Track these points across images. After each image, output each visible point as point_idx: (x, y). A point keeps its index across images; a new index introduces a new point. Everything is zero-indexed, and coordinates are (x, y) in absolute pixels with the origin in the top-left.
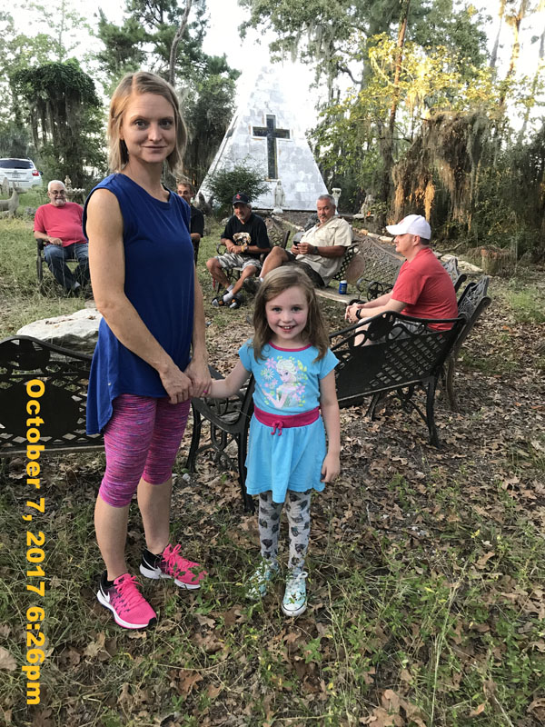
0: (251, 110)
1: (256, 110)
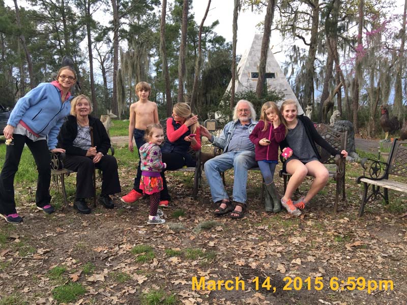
0: (249, 63)
1: (253, 63)
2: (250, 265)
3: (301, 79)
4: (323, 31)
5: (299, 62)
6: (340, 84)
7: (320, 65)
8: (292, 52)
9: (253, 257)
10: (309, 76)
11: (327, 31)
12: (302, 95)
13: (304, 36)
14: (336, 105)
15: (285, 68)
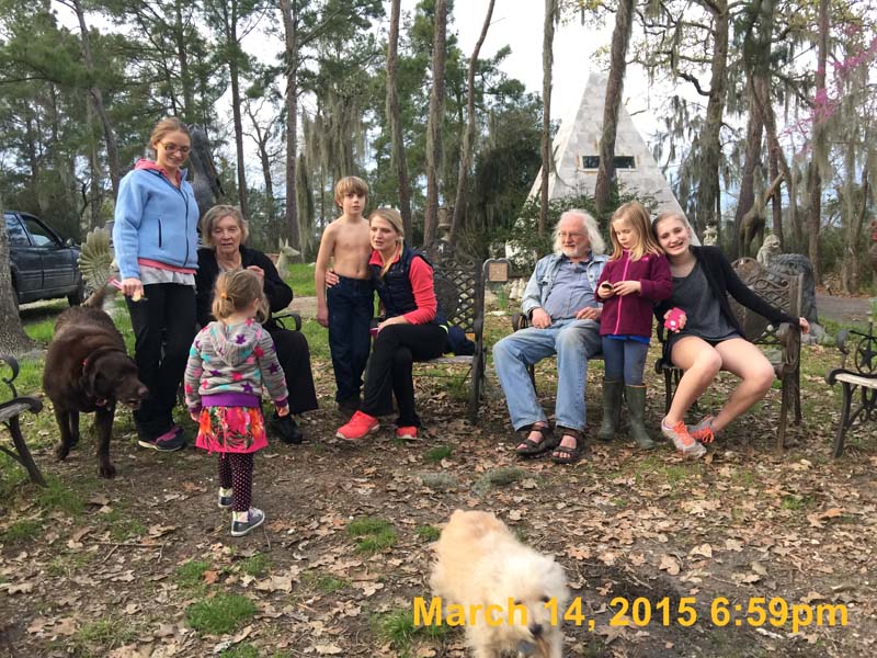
0: (578, 136)
1: (586, 135)
2: (600, 557)
3: (692, 170)
4: (738, 62)
5: (686, 131)
6: (778, 179)
7: (733, 138)
8: (670, 111)
9: (605, 542)
10: (708, 161)
11: (747, 63)
12: (693, 203)
13: (696, 75)
14: (770, 224)
15: (656, 146)
